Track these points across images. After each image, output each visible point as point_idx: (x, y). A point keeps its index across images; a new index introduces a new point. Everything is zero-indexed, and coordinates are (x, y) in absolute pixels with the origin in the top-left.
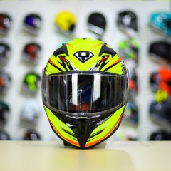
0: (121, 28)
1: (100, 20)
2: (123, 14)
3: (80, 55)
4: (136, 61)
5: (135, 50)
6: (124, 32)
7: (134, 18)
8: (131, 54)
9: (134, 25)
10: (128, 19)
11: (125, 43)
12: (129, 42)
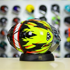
0: (53, 11)
1: (44, 8)
2: (53, 6)
3: (48, 38)
4: (59, 25)
5: (59, 20)
6: (54, 13)
7: (58, 7)
8: (57, 22)
9: (58, 10)
10: (56, 8)
11: (54, 18)
12: (56, 17)
